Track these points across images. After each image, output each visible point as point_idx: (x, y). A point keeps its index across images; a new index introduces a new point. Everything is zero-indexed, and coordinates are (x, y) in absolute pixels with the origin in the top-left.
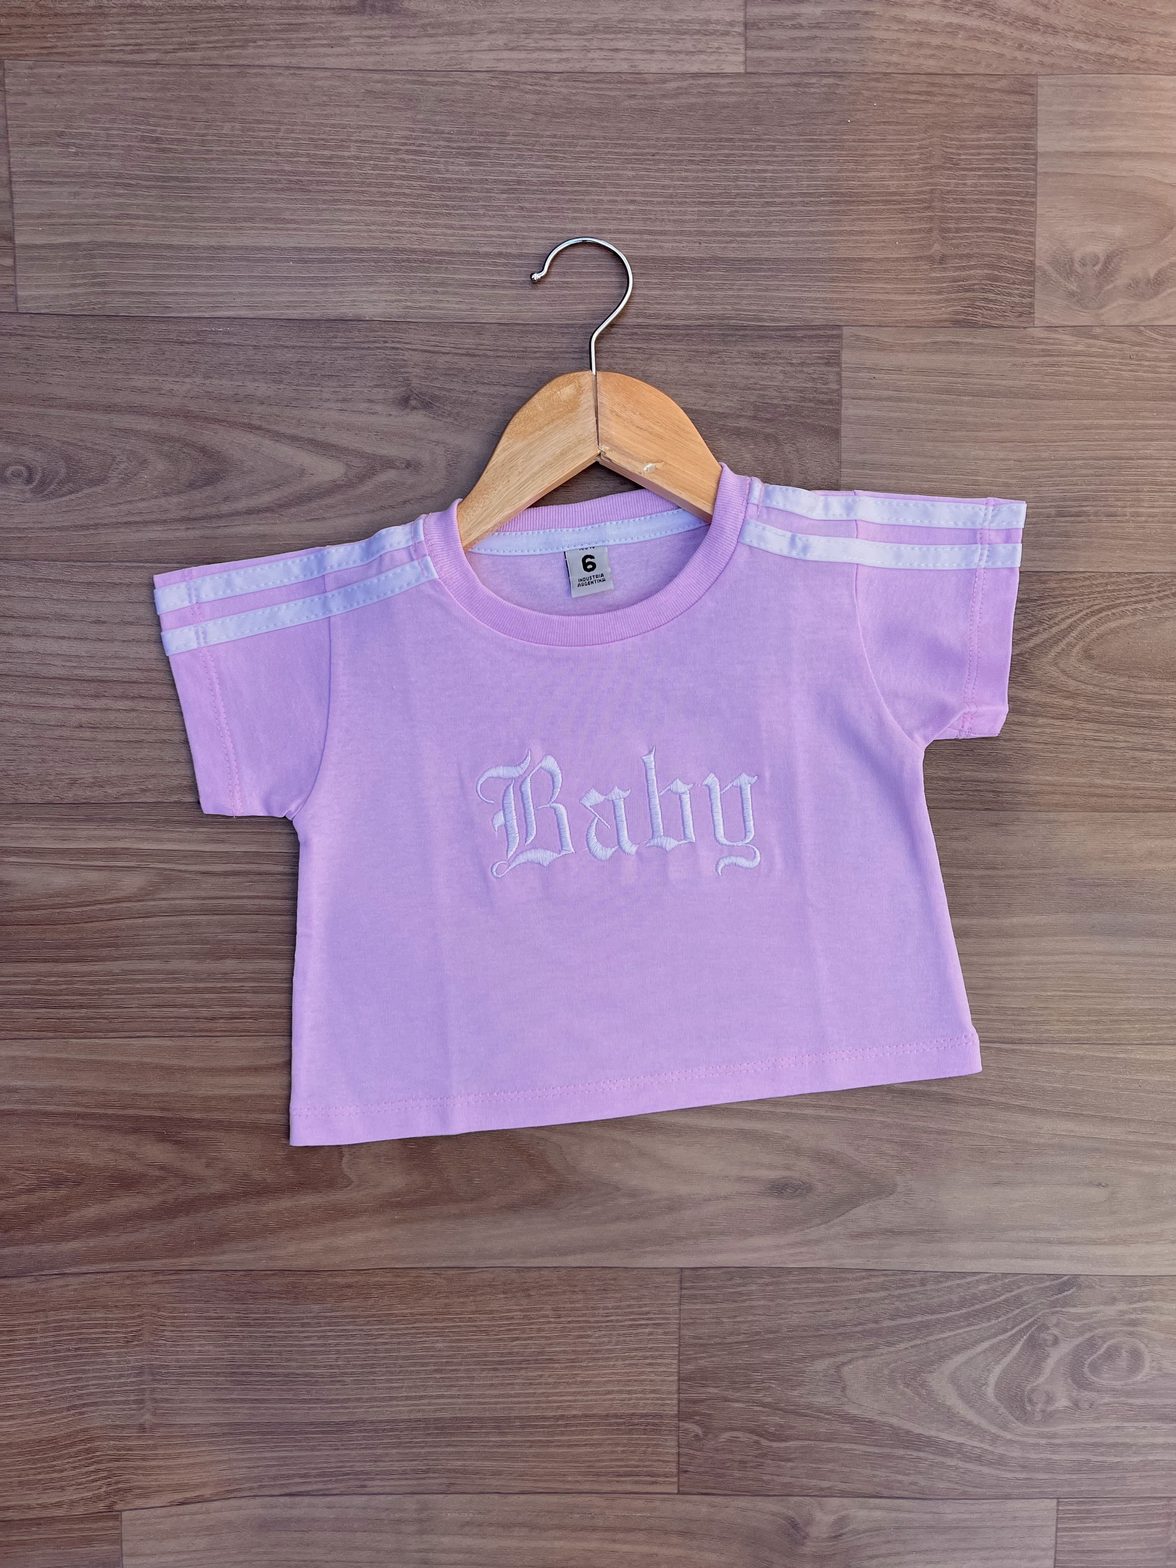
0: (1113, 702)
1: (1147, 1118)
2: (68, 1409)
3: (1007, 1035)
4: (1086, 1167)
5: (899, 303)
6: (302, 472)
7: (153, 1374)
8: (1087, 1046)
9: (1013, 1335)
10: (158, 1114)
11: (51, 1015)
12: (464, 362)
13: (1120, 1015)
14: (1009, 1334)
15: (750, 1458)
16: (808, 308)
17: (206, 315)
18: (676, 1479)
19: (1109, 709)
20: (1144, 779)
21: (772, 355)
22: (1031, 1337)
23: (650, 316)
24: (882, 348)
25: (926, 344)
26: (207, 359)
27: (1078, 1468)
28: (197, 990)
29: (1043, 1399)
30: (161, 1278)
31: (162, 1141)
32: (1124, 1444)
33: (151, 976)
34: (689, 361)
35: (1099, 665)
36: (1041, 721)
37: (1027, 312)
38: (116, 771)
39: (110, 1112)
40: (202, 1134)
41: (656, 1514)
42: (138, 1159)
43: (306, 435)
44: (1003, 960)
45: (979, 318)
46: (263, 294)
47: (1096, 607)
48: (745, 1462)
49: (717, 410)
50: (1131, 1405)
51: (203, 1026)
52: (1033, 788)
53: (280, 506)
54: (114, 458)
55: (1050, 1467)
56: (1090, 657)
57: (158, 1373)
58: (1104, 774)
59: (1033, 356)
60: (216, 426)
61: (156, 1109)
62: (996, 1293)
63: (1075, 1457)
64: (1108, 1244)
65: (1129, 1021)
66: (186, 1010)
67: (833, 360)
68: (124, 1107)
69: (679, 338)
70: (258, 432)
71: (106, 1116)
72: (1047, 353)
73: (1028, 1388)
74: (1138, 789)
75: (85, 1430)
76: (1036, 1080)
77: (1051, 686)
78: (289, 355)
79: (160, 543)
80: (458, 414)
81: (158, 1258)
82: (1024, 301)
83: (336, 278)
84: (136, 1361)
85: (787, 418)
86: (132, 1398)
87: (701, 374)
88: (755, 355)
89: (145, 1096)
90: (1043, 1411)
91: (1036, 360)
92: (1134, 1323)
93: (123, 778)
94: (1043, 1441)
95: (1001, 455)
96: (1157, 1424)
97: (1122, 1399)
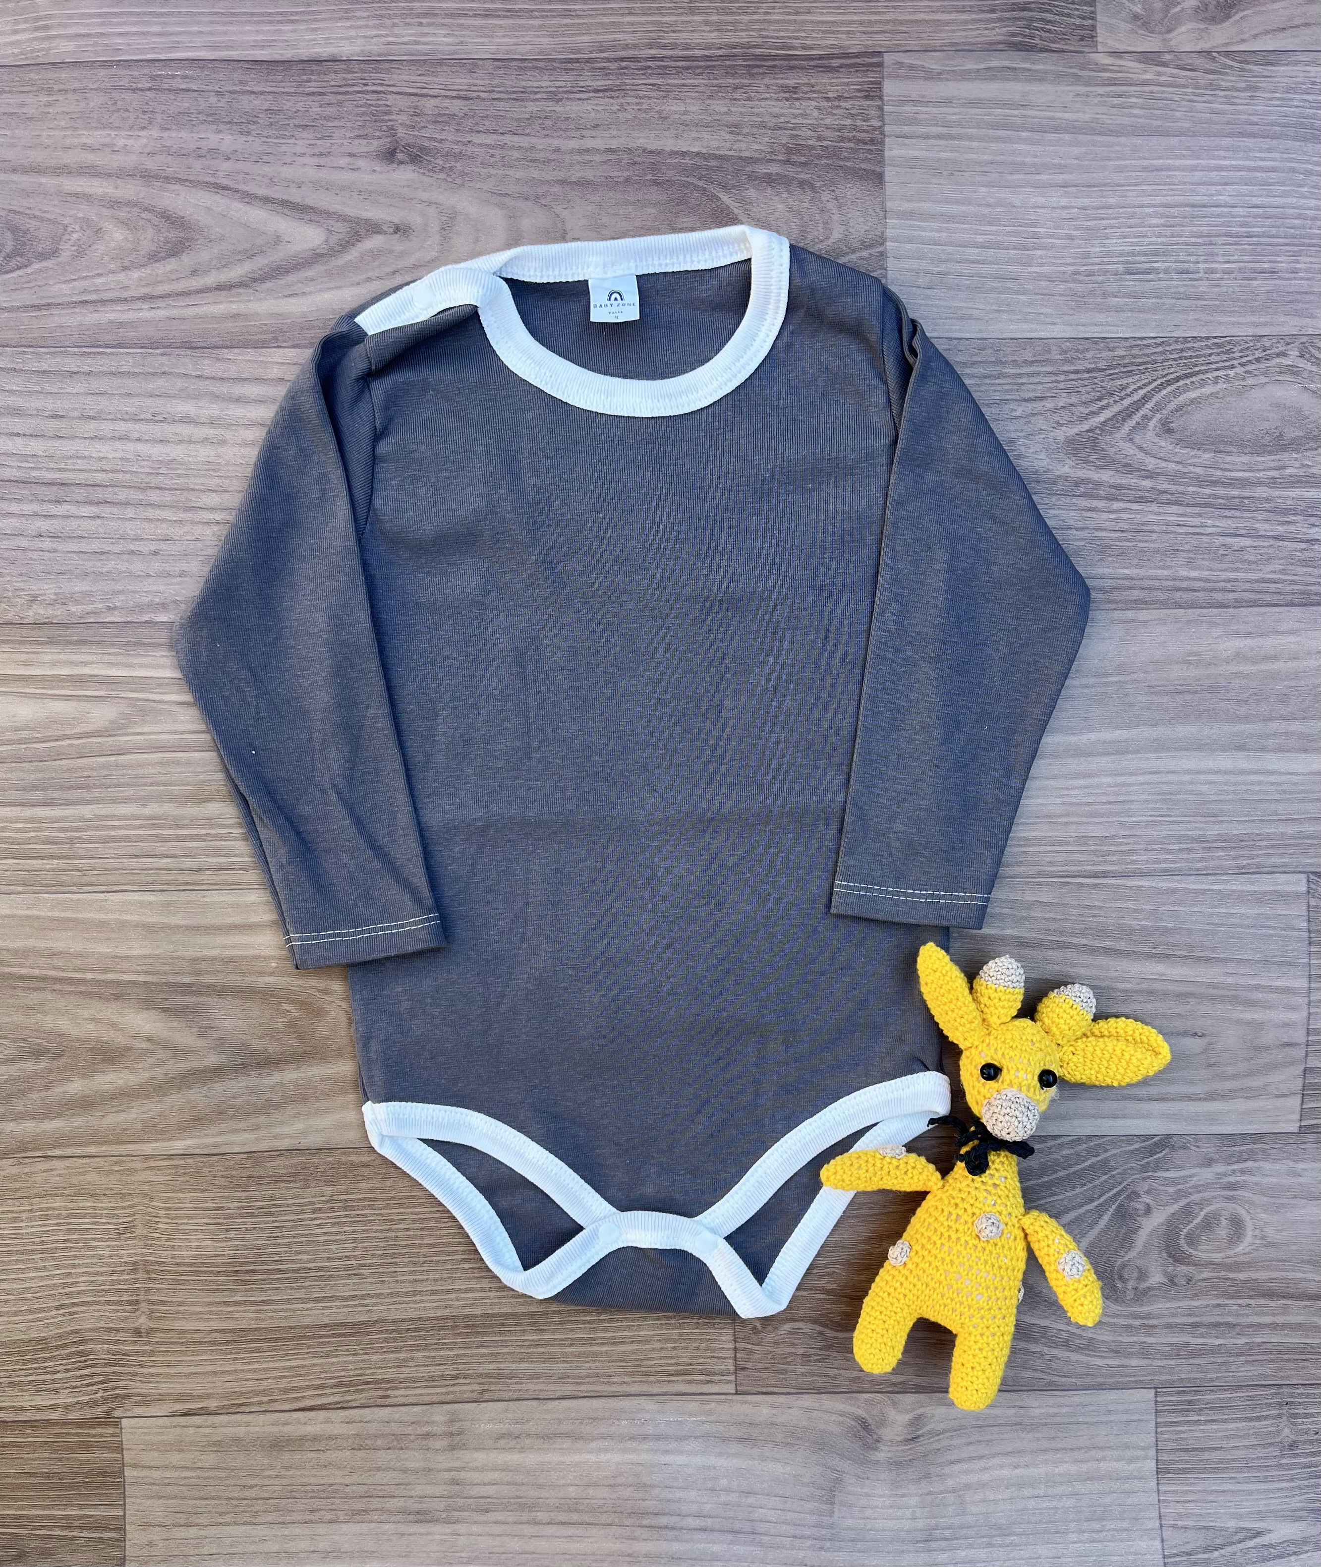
0: (1200, 481)
1: (1246, 957)
2: (57, 1308)
3: (1089, 868)
4: (1179, 1015)
5: (947, 23)
6: (278, 240)
7: (148, 1272)
8: (1179, 878)
9: (1101, 1205)
10: (141, 978)
11: (20, 867)
12: (455, 107)
13: (1213, 841)
14: (1095, 1204)
15: (813, 1351)
16: (842, 32)
17: (162, 57)
18: (732, 1378)
19: (1195, 489)
20: (1237, 570)
21: (806, 89)
22: (1121, 1206)
23: (664, 47)
24: (931, 76)
25: (978, 71)
26: (164, 108)
27: (1178, 1351)
28: (178, 838)
29: (1135, 1275)
30: (152, 1163)
31: (147, 1009)
32: (1227, 1324)
33: (128, 822)
34: (710, 97)
35: (1181, 440)
36: (1116, 505)
37: (1088, 36)
38: (80, 586)
39: (89, 976)
40: (193, 1000)
41: (713, 1418)
42: (121, 1030)
43: (279, 196)
44: (1081, 782)
45: (1037, 41)
46: (225, 33)
47: (1172, 376)
48: (809, 1356)
49: (744, 154)
50: (1233, 1279)
51: (187, 879)
52: (1109, 583)
53: (255, 280)
54: (66, 227)
55: (1145, 1352)
56: (1170, 431)
57: (153, 1271)
58: (1190, 564)
59: (1098, 85)
60: (177, 187)
61: (138, 973)
62: (1080, 1159)
63: (1174, 1340)
64: (1205, 1099)
65: (1222, 848)
66: (168, 860)
67: (874, 92)
68: (105, 971)
69: (698, 71)
70: (225, 193)
71: (83, 981)
72: (1113, 82)
73: (1119, 1262)
74: (1229, 581)
75: (76, 1332)
76: (1122, 917)
77: (1126, 465)
78: (258, 103)
79: (121, 324)
80: (451, 169)
81: (148, 1141)
82: (1085, 23)
83: (308, 13)
84: (129, 1255)
85: (824, 161)
86: (125, 1298)
87: (726, 113)
88: (786, 89)
89: (127, 958)
90: (1136, 1289)
91: (1101, 90)
92: (1232, 1187)
93: (88, 595)
94: (1137, 1323)
95: (1064, 202)
96: (1262, 1301)
97: (1223, 1273)
